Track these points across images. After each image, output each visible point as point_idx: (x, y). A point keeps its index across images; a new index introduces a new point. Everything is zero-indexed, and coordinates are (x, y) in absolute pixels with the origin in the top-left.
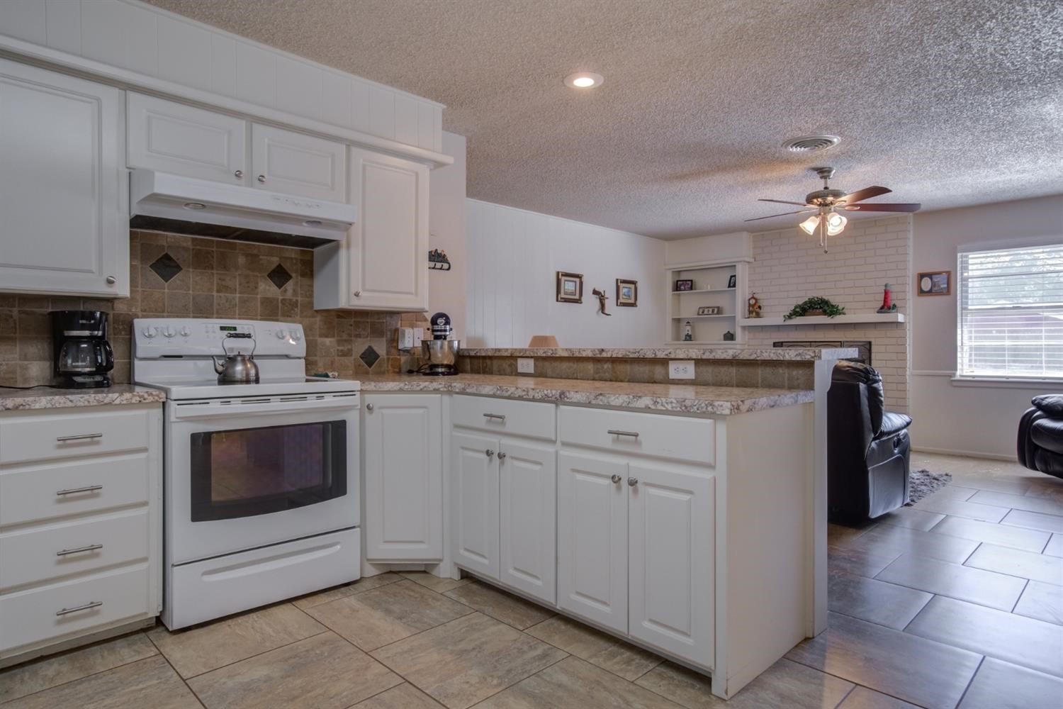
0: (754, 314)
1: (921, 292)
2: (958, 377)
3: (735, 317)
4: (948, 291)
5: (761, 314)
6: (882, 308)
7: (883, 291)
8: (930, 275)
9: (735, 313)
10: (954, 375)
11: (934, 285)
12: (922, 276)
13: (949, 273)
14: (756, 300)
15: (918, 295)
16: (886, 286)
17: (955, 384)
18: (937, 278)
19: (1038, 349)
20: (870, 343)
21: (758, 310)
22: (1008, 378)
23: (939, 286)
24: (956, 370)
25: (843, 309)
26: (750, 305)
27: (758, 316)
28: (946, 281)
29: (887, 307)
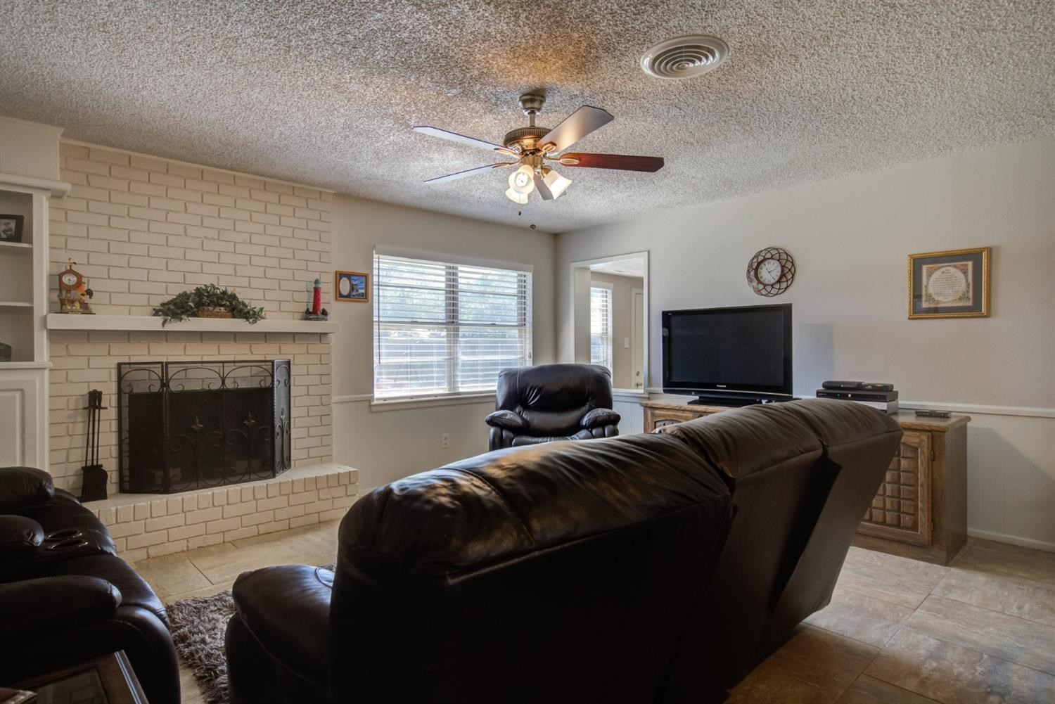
0: (77, 305)
1: (340, 296)
2: (375, 402)
3: (31, 309)
4: (365, 297)
5: (91, 307)
6: (308, 312)
7: (313, 290)
8: (349, 276)
9: (31, 300)
10: (373, 396)
11: (352, 288)
12: (340, 275)
13: (366, 276)
14: (79, 276)
15: (336, 299)
16: (317, 282)
17: (373, 409)
18: (355, 280)
19: (430, 365)
20: (289, 363)
21: (86, 299)
22: (411, 397)
23: (357, 291)
24: (373, 392)
25: (261, 310)
26: (62, 287)
27: (86, 309)
28: (363, 285)
29: (315, 312)
